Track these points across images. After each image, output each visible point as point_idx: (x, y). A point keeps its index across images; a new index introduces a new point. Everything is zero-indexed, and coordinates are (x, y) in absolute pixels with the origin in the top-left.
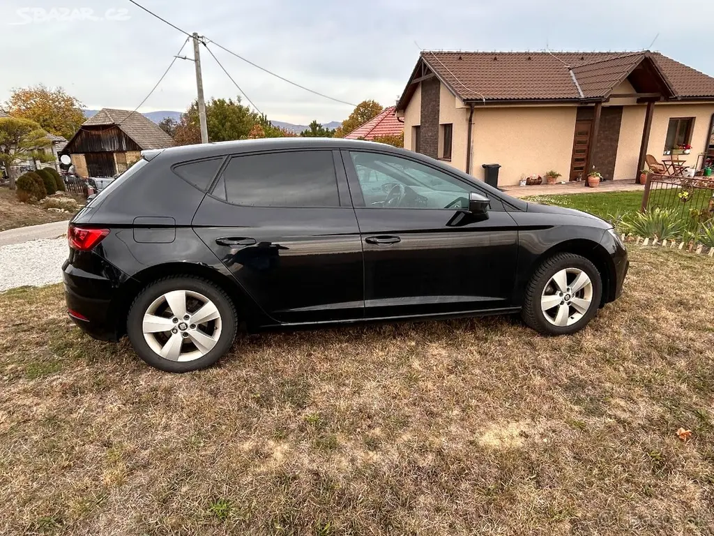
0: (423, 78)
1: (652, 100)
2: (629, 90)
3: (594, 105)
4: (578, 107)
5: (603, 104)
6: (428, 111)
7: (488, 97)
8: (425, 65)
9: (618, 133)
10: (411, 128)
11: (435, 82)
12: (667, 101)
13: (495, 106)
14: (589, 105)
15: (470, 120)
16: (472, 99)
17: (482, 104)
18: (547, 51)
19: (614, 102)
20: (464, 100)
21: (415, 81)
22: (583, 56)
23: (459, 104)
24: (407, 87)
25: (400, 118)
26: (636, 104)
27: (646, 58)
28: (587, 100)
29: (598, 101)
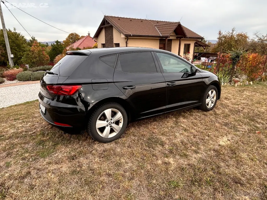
0: (106, 25)
1: (180, 38)
2: (174, 34)
3: (165, 38)
4: (160, 39)
5: (168, 38)
6: (108, 38)
7: (133, 34)
8: (106, 21)
9: (171, 48)
10: (101, 45)
11: (111, 27)
12: (185, 38)
13: (143, 38)
14: (163, 38)
15: (127, 42)
16: (127, 35)
17: (131, 36)
18: (147, 19)
19: (171, 38)
20: (125, 35)
21: (102, 27)
22: (158, 22)
23: (123, 36)
24: (98, 29)
25: (95, 41)
26: (176, 39)
27: (179, 24)
28: (163, 37)
29: (167, 37)
